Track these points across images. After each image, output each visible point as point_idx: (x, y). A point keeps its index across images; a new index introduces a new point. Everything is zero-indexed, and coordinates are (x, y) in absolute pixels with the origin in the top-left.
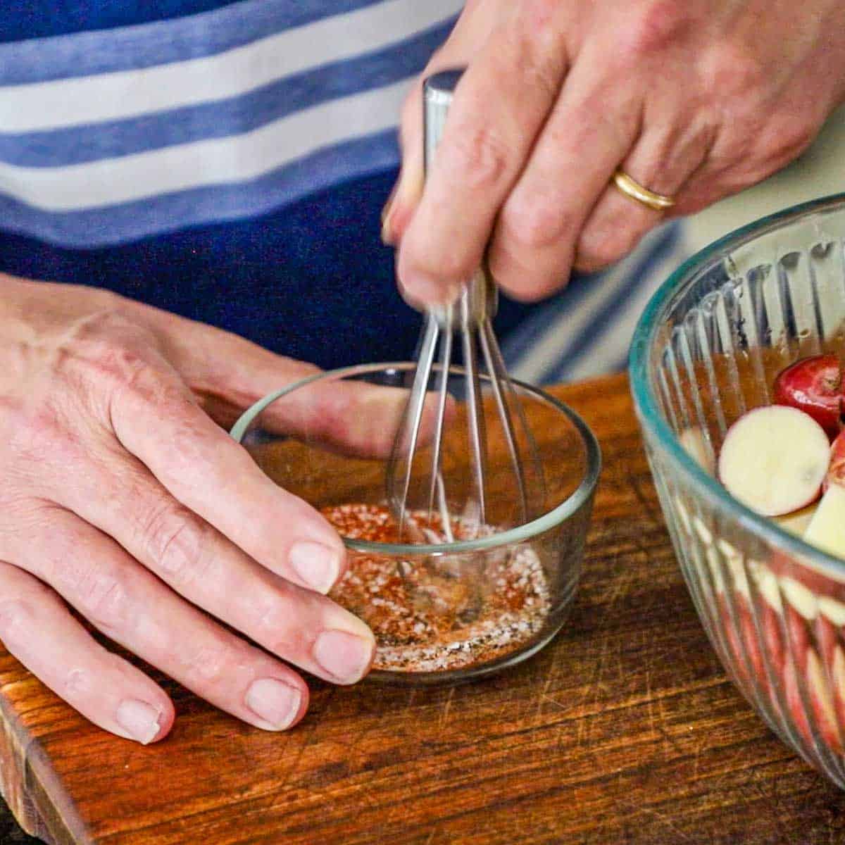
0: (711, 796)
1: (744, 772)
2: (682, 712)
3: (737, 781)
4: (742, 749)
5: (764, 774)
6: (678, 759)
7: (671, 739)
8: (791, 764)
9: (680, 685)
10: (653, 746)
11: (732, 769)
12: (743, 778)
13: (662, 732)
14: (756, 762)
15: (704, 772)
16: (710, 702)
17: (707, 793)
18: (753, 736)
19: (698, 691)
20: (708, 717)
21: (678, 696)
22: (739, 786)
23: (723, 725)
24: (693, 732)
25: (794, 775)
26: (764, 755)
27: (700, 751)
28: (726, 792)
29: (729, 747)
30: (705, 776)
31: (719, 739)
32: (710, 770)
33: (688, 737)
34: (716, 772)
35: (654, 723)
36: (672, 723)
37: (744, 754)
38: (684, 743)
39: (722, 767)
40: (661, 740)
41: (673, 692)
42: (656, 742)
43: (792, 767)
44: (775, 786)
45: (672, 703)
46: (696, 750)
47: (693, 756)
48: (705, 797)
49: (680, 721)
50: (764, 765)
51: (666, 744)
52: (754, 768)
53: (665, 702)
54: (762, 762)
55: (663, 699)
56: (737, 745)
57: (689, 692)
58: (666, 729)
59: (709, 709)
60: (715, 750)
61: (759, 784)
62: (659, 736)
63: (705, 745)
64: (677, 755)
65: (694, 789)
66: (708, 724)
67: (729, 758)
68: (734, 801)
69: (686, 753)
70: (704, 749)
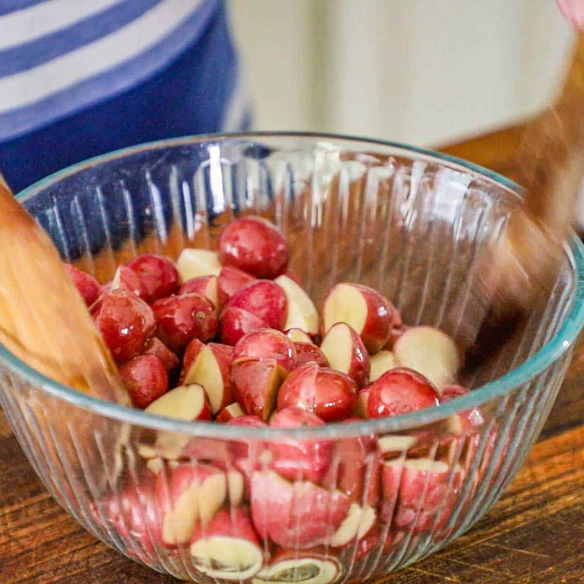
0: (45, 576)
1: (67, 555)
2: (23, 519)
3: (62, 563)
4: (65, 541)
5: (80, 556)
6: (22, 554)
7: (16, 540)
8: (98, 546)
9: (20, 502)
10: (4, 547)
11: (58, 555)
12: (66, 560)
13: (10, 536)
14: (74, 548)
15: (40, 559)
16: (41, 511)
17: (42, 573)
18: (71, 530)
19: (31, 505)
20: (41, 521)
21: (19, 511)
22: (64, 566)
23: (51, 526)
24: (31, 533)
25: (100, 553)
26: (80, 542)
27: (36, 545)
28: (55, 571)
29: (57, 540)
30: (40, 562)
31: (50, 536)
32: (44, 558)
33: (28, 537)
34: (48, 559)
35: (4, 531)
36: (15, 529)
37: (67, 544)
38: (24, 542)
39: (51, 555)
40: (9, 542)
41: (16, 507)
42: (5, 544)
43: (99, 549)
44: (88, 563)
45: (15, 515)
46: (33, 545)
47: (30, 550)
48: (41, 577)
49: (21, 527)
50: (80, 549)
51: (12, 544)
52: (74, 552)
53: (11, 515)
54: (79, 548)
55: (9, 513)
56: (62, 538)
57: (26, 507)
58: (12, 534)
59: (40, 516)
60: (47, 544)
61: (78, 563)
62: (7, 539)
63: (39, 541)
64: (20, 551)
65: (34, 573)
66: (41, 526)
67: (56, 548)
68: (62, 576)
69: (27, 548)
70: (40, 543)
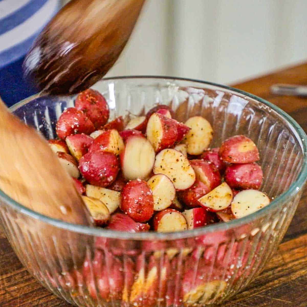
1: (36, 301)
2: (13, 282)
3: (33, 305)
4: (35, 293)
5: (43, 301)
6: (12, 300)
7: (9, 293)
8: (52, 296)
9: (11, 273)
10: (3, 296)
11: (32, 301)
12: (36, 303)
13: (6, 290)
14: (40, 297)
16: (22, 277)
18: (38, 287)
19: (18, 274)
20: (22, 282)
21: (11, 277)
23: (27, 285)
24: (17, 289)
25: (54, 299)
26: (43, 294)
27: (20, 295)
29: (31, 292)
30: (22, 304)
31: (27, 290)
32: (24, 302)
33: (15, 291)
34: (26, 303)
35: (3, 288)
36: (9, 287)
37: (36, 294)
38: (14, 294)
39: (28, 300)
41: (9, 275)
42: (4, 294)
43: (52, 297)
44: (47, 305)
45: (9, 279)
46: (18, 295)
47: (17, 298)
49: (12, 286)
50: (43, 298)
51: (7, 295)
52: (40, 299)
53: (6, 279)
55: (5, 278)
56: (33, 292)
57: (15, 275)
58: (7, 289)
59: (22, 280)
60: (25, 295)
61: (42, 305)
62: (4, 292)
63: (21, 293)
64: (11, 298)
66: (22, 285)
67: (29, 297)
69: (15, 297)
70: (21, 295)
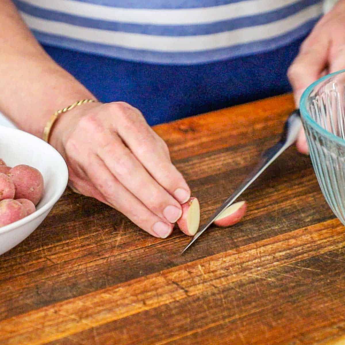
0: (65, 275)
1: (76, 267)
2: (53, 251)
3: (73, 269)
4: (75, 260)
5: (82, 267)
7: (49, 260)
9: (52, 244)
10: (44, 262)
11: (72, 266)
12: (75, 269)
13: (47, 258)
14: (79, 264)
15: (62, 268)
16: (62, 248)
17: (64, 273)
19: (58, 245)
20: (62, 252)
21: (51, 248)
22: (74, 271)
23: (67, 254)
24: (58, 257)
25: (92, 266)
26: (82, 261)
28: (70, 273)
29: (70, 260)
31: (67, 258)
32: (64, 267)
33: (56, 259)
34: (66, 268)
35: (44, 256)
36: (49, 256)
37: (76, 262)
38: (54, 261)
39: (68, 266)
40: (47, 260)
41: (50, 246)
44: (86, 270)
45: (49, 249)
46: (59, 262)
47: (58, 264)
48: (63, 275)
49: (52, 255)
50: (82, 264)
51: (48, 261)
52: (79, 265)
55: (46, 249)
56: (73, 259)
57: (55, 246)
58: (48, 257)
59: (62, 250)
60: (65, 262)
61: (81, 270)
62: (46, 259)
63: (62, 260)
64: (52, 264)
65: (59, 273)
66: (62, 254)
67: (70, 263)
68: (74, 275)
69: (56, 263)
70: (62, 262)
